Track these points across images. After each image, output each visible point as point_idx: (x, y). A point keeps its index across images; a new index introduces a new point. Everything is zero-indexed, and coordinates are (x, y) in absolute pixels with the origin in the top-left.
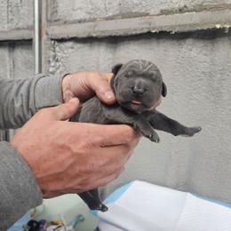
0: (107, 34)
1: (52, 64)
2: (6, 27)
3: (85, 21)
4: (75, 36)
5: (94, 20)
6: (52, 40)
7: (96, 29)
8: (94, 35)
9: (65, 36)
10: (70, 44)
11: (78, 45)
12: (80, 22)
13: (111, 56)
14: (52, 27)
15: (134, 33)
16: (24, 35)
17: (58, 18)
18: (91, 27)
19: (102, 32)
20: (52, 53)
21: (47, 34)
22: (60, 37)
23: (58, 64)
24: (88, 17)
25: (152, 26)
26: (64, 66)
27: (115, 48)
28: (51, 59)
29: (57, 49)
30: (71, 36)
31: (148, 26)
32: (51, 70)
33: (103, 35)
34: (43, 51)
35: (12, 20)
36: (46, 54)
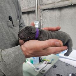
0: (58, 7)
1: (42, 17)
2: (27, 8)
3: (51, 3)
4: (48, 8)
5: (54, 3)
6: (41, 10)
7: (55, 5)
8: (54, 7)
9: (45, 9)
10: (47, 11)
11: (49, 11)
12: (50, 4)
13: (59, 13)
14: (41, 6)
15: (67, 5)
16: (33, 9)
17: (43, 3)
18: (53, 5)
19: (57, 6)
20: (41, 14)
21: (40, 8)
22: (44, 9)
23: (43, 17)
24: (52, 2)
25: (72, 3)
26: (45, 17)
27: (61, 11)
28: (41, 16)
29: (43, 13)
30: (47, 8)
31: (71, 3)
32: (41, 19)
33: (57, 7)
34: (39, 14)
35: (28, 5)
36: (40, 14)
